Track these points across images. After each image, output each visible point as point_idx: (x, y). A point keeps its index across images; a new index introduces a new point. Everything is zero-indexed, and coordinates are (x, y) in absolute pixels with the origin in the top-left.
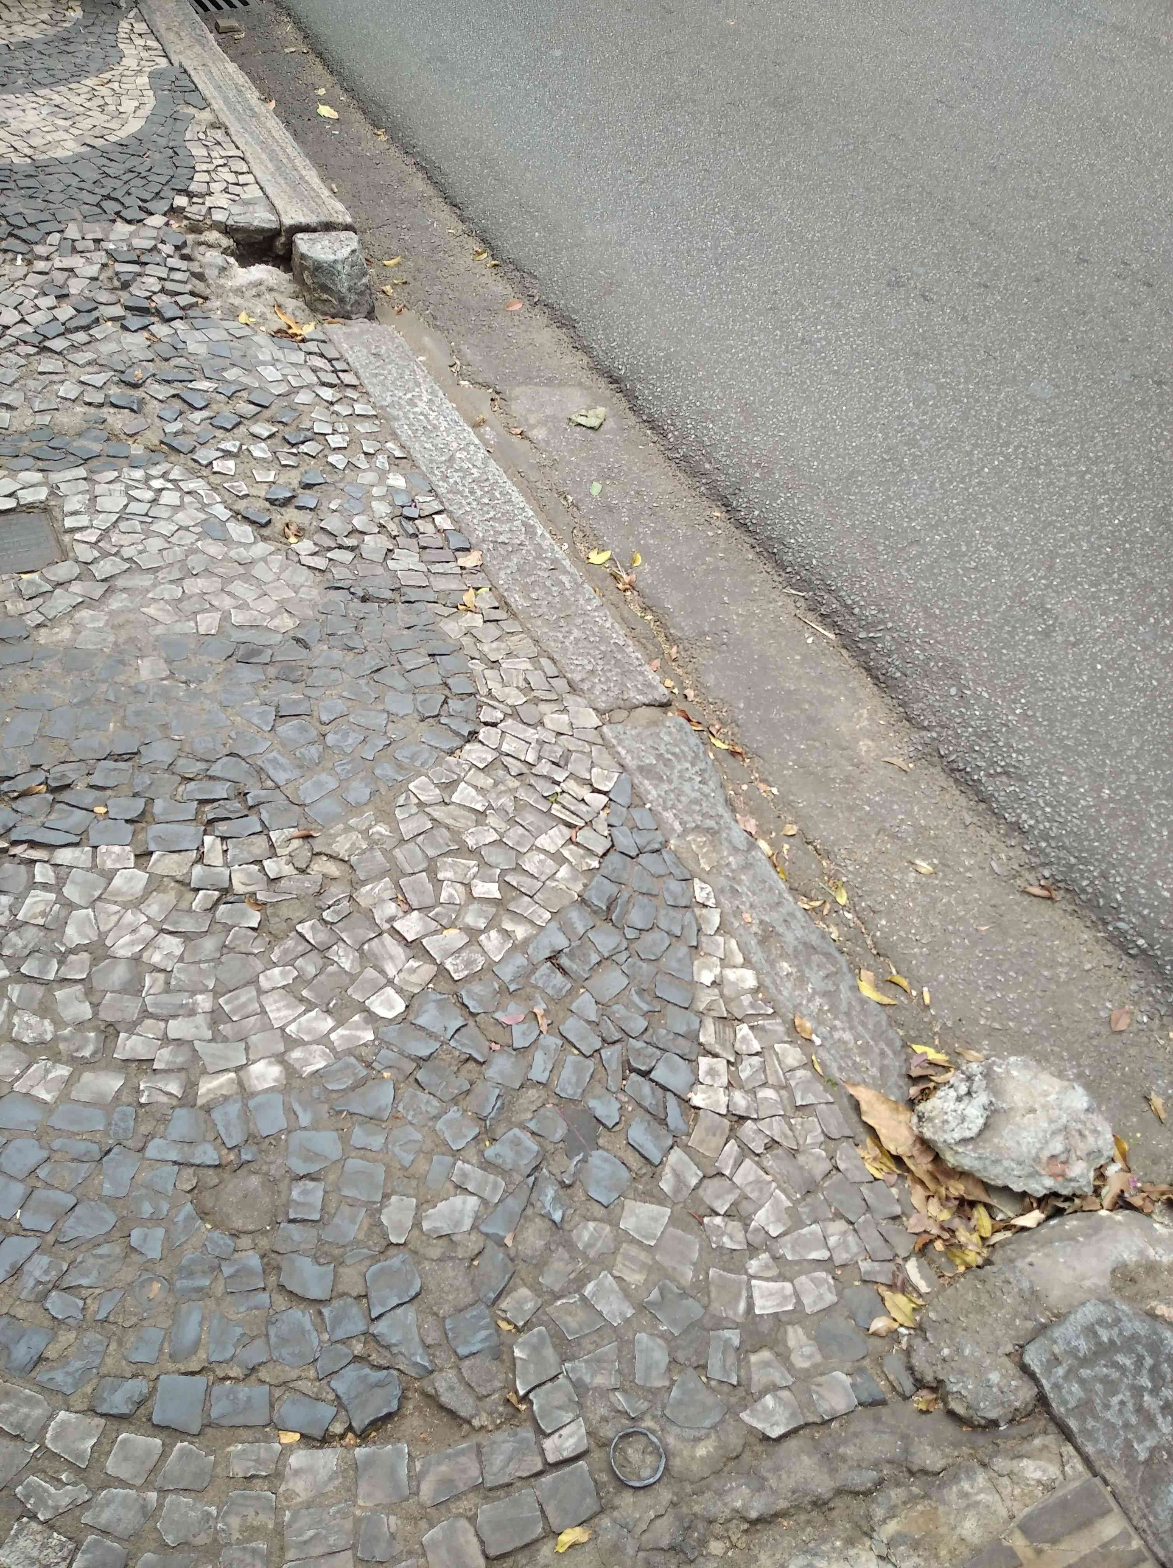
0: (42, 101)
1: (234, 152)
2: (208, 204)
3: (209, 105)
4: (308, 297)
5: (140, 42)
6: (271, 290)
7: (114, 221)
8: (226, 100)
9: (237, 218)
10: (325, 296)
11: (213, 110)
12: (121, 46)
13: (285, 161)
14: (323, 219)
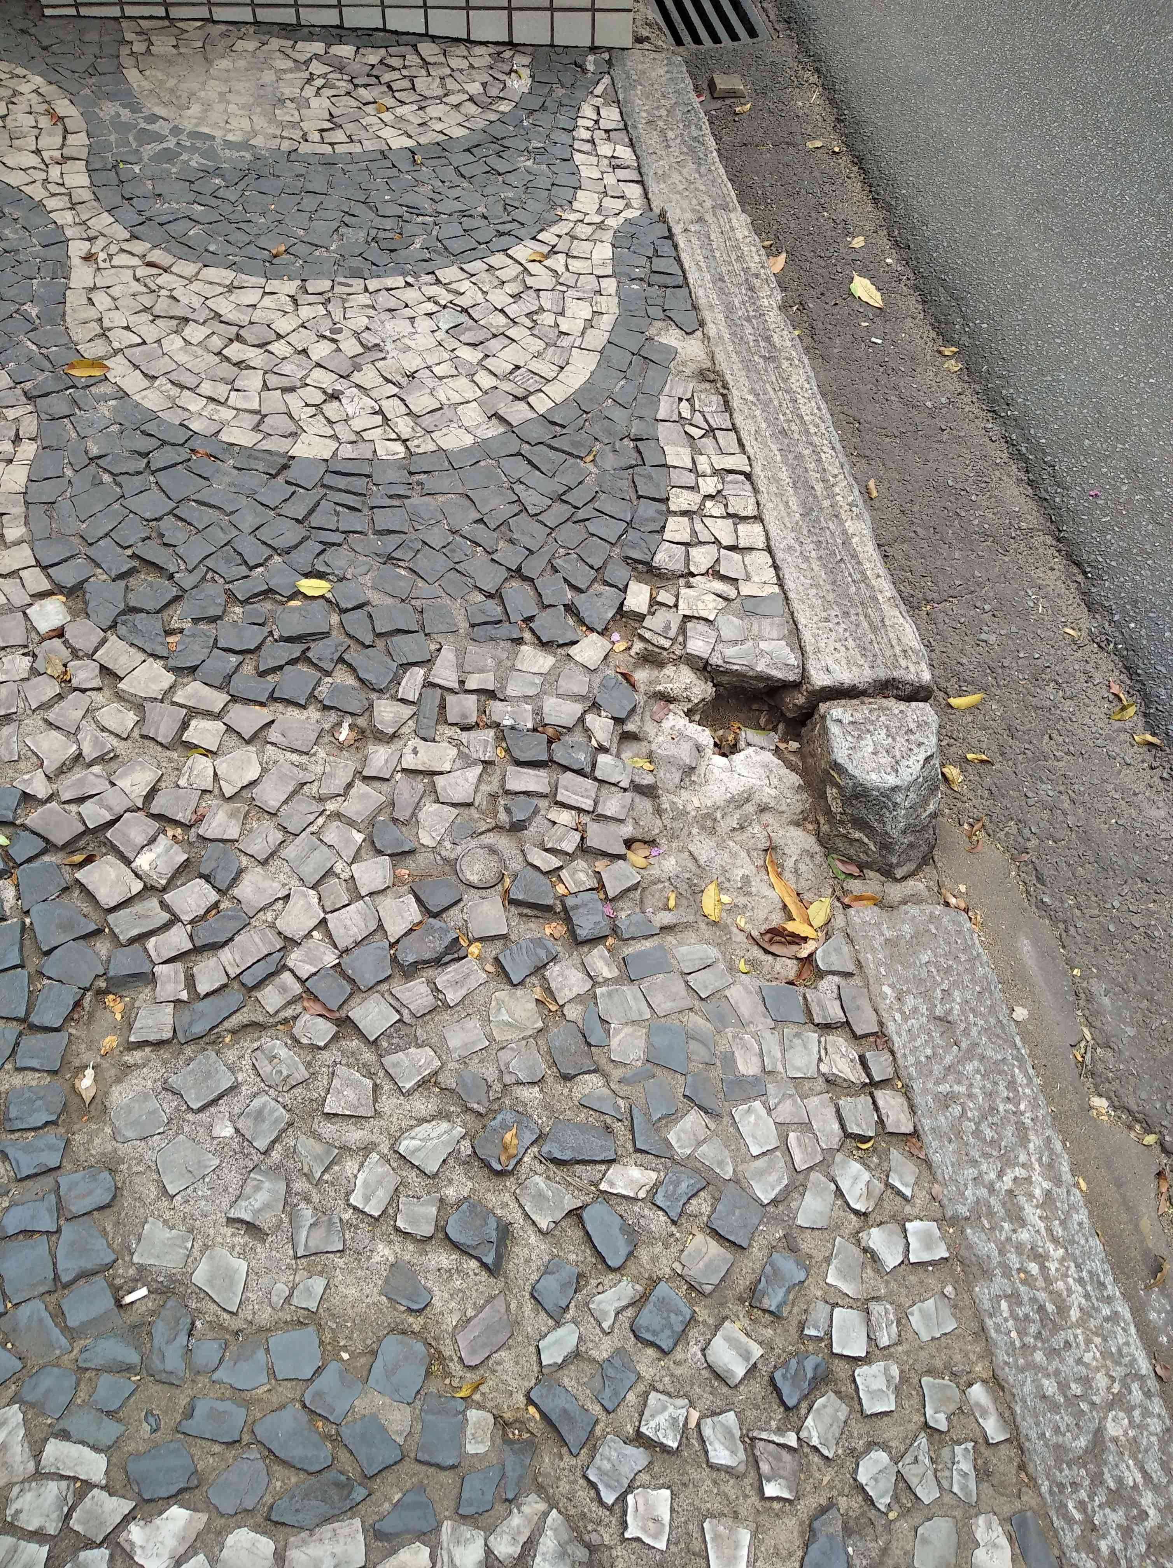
0: (444, 297)
1: (737, 462)
2: (684, 609)
3: (702, 324)
4: (825, 828)
5: (605, 149)
6: (763, 809)
7: (519, 641)
8: (729, 309)
9: (730, 652)
10: (857, 835)
11: (706, 337)
12: (578, 158)
13: (819, 487)
14: (882, 674)
